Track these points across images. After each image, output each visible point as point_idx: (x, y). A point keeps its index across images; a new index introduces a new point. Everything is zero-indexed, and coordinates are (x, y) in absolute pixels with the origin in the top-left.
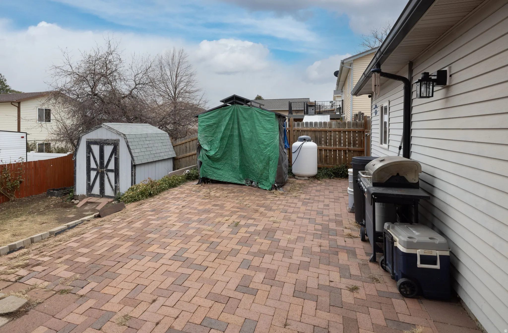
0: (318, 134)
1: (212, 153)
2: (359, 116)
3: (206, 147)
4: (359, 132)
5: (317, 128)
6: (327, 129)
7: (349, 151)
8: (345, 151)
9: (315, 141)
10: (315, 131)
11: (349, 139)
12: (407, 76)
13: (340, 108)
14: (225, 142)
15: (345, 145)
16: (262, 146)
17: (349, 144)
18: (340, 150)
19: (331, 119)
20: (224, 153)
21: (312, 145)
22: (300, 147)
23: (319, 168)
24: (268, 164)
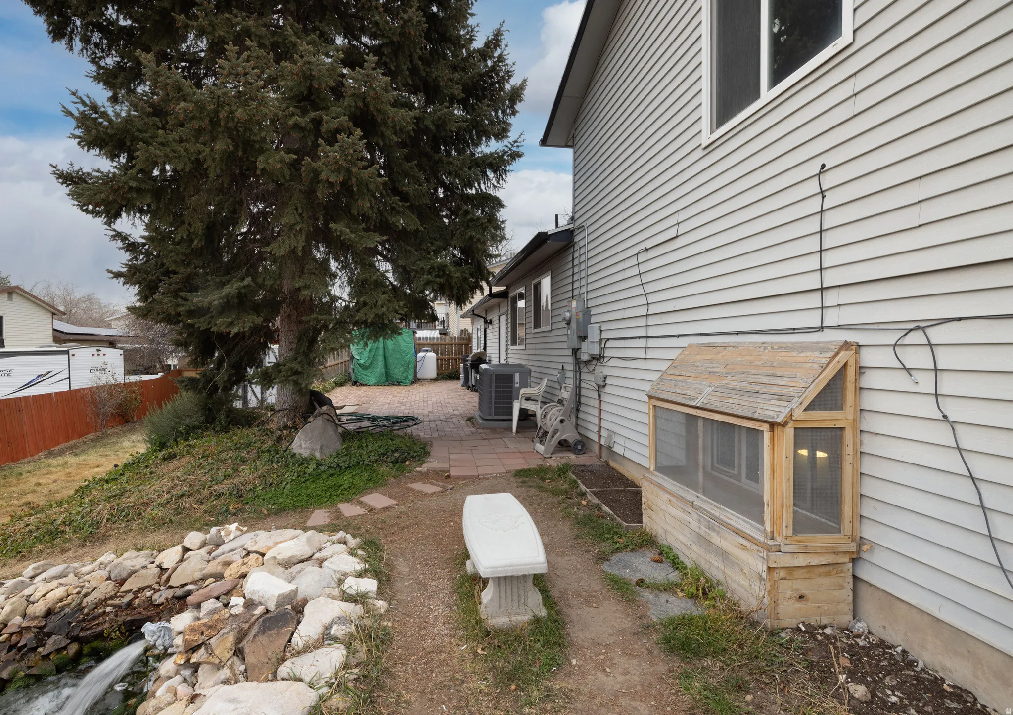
0: (436, 347)
1: (362, 362)
2: (464, 332)
3: (357, 357)
4: (465, 344)
5: (435, 342)
6: (443, 342)
7: (459, 359)
8: (455, 359)
9: (434, 352)
10: (433, 345)
11: (458, 351)
12: (484, 316)
13: (444, 321)
14: (373, 353)
15: (455, 355)
16: (403, 354)
17: (459, 354)
18: (452, 359)
19: (440, 334)
20: (372, 362)
21: (432, 355)
22: (424, 357)
23: (437, 374)
24: (408, 367)
